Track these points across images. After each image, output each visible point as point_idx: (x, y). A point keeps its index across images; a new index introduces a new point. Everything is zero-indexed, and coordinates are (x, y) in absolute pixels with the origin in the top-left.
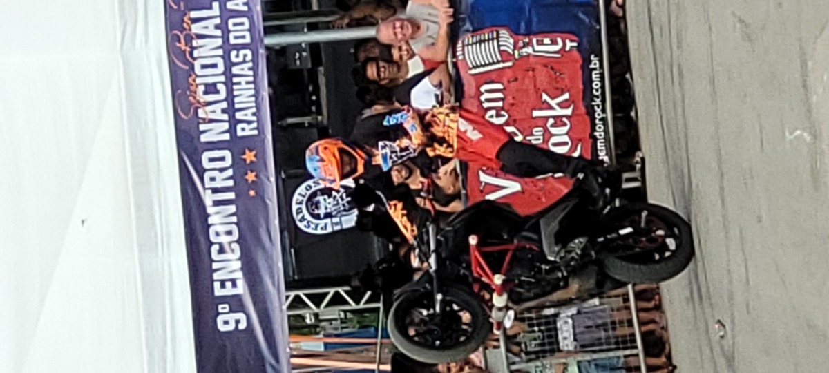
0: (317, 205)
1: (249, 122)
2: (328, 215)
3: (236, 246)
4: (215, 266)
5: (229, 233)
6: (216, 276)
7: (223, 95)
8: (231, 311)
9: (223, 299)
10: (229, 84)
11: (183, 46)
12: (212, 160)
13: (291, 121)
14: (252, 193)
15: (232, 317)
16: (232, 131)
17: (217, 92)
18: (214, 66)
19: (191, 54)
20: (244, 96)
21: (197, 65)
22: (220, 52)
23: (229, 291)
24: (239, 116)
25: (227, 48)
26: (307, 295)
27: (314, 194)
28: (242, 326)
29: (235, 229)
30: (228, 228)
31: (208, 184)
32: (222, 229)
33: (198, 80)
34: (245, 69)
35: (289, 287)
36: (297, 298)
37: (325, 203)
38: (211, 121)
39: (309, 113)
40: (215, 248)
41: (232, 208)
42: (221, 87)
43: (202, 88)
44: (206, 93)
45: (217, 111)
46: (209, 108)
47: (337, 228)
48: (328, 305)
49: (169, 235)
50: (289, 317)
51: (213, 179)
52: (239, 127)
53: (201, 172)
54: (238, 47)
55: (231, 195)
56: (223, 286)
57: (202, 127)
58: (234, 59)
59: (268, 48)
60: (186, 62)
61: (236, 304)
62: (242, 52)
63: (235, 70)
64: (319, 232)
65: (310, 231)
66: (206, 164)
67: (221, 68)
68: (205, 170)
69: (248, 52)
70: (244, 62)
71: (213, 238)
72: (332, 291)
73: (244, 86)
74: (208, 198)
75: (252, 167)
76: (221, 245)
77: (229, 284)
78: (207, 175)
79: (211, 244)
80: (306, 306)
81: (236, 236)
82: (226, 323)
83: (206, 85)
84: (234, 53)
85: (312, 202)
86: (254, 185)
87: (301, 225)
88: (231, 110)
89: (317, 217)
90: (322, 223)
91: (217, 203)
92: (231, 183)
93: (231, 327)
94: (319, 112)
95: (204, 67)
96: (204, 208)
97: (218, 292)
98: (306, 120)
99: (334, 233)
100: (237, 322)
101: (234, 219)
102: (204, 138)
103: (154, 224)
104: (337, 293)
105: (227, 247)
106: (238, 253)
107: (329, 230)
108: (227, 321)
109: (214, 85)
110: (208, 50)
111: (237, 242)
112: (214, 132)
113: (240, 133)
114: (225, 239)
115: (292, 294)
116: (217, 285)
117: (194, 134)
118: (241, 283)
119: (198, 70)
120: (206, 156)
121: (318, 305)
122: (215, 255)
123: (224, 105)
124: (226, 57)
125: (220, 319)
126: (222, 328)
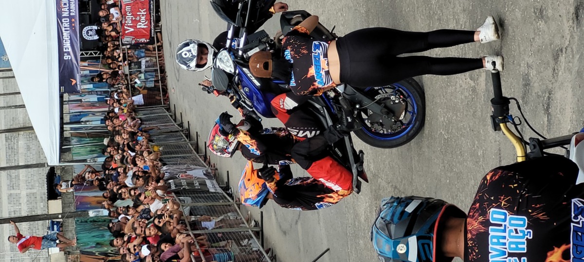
0: (88, 33)
1: (73, 12)
2: (91, 36)
3: (69, 41)
4: (64, 44)
5: (68, 37)
6: (64, 47)
7: (68, 6)
9: (66, 52)
10: (69, 3)
13: (83, 13)
15: (68, 56)
16: (69, 14)
17: (66, 5)
20: (73, 6)
23: (67, 50)
24: (71, 11)
26: (85, 53)
27: (88, 30)
28: (70, 59)
29: (69, 36)
31: (63, 26)
32: (66, 36)
33: (62, 2)
35: (81, 50)
36: (82, 53)
37: (90, 33)
38: (65, 11)
39: (87, 11)
40: (64, 41)
41: (69, 32)
43: (63, 4)
45: (66, 9)
46: (64, 9)
50: (81, 58)
51: (65, 25)
52: (71, 13)
53: (62, 23)
55: (69, 29)
56: (66, 49)
57: (63, 13)
63: (71, 0)
64: (89, 39)
65: (86, 38)
66: (63, 21)
72: (90, 52)
73: (72, 4)
74: (63, 29)
75: (74, 22)
79: (63, 39)
80: (84, 55)
81: (69, 38)
85: (87, 32)
86: (74, 27)
87: (84, 37)
88: (69, 9)
89: (88, 35)
90: (89, 37)
91: (65, 30)
92: (69, 26)
93: (67, 59)
94: (89, 11)
96: (62, 31)
97: (65, 50)
98: (86, 13)
99: (92, 40)
101: (69, 34)
102: (63, 15)
104: (91, 53)
107: (91, 39)
108: (66, 57)
109: (66, 3)
112: (65, 14)
113: (71, 15)
114: (67, 39)
115: (81, 52)
116: (64, 49)
117: (61, 14)
118: (70, 49)
120: (63, 19)
121: (87, 55)
125: (65, 57)
126: (65, 59)
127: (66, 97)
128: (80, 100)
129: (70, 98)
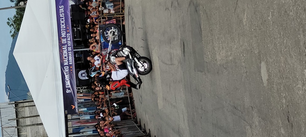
0: (82, 75)
1: (71, 62)
2: (84, 77)
4: (66, 83)
6: (66, 85)
7: (67, 58)
8: (68, 90)
9: (67, 88)
10: (68, 57)
11: (61, 51)
12: (66, 68)
13: (78, 62)
14: (72, 73)
16: (69, 63)
17: (66, 58)
18: (66, 54)
19: (63, 52)
20: (70, 58)
21: (63, 54)
22: (67, 52)
24: (70, 61)
25: (68, 51)
26: (80, 88)
27: (82, 73)
30: (68, 78)
31: (65, 71)
32: (67, 78)
33: (64, 56)
34: (70, 54)
35: (77, 86)
37: (84, 75)
38: (66, 62)
39: (80, 61)
41: (69, 75)
42: (67, 57)
43: (64, 57)
44: (65, 58)
45: (66, 61)
46: (65, 60)
47: (85, 79)
48: (83, 89)
49: (59, 79)
50: (77, 91)
51: (66, 71)
52: (70, 63)
53: (64, 69)
54: (70, 51)
55: (68, 73)
57: (64, 63)
58: (69, 53)
59: (74, 51)
60: (62, 53)
61: (69, 89)
62: (70, 52)
63: (69, 55)
64: (82, 79)
65: (81, 79)
66: (65, 68)
67: (67, 54)
68: (65, 69)
69: (71, 52)
70: (70, 53)
71: (66, 79)
72: (84, 87)
73: (70, 57)
74: (65, 73)
75: (72, 69)
76: (67, 80)
77: (68, 86)
78: (65, 70)
80: (80, 89)
82: (68, 92)
83: (65, 57)
84: (69, 52)
86: (72, 71)
87: (80, 78)
88: (68, 60)
89: (82, 77)
90: (83, 78)
91: (66, 74)
92: (68, 71)
94: (82, 61)
95: (64, 54)
96: (65, 75)
98: (80, 62)
100: (69, 91)
101: (69, 76)
102: (64, 65)
103: (57, 77)
105: (68, 80)
106: (69, 82)
107: (84, 79)
109: (66, 57)
110: (65, 52)
111: (69, 80)
112: (66, 64)
113: (70, 64)
115: (78, 88)
117: (63, 64)
118: (70, 86)
119: (64, 55)
120: (65, 67)
121: (82, 89)
122: (66, 82)
123: (67, 60)
124: (68, 53)
126: (67, 92)
127: (69, 117)
128: (79, 119)
129: (72, 117)
